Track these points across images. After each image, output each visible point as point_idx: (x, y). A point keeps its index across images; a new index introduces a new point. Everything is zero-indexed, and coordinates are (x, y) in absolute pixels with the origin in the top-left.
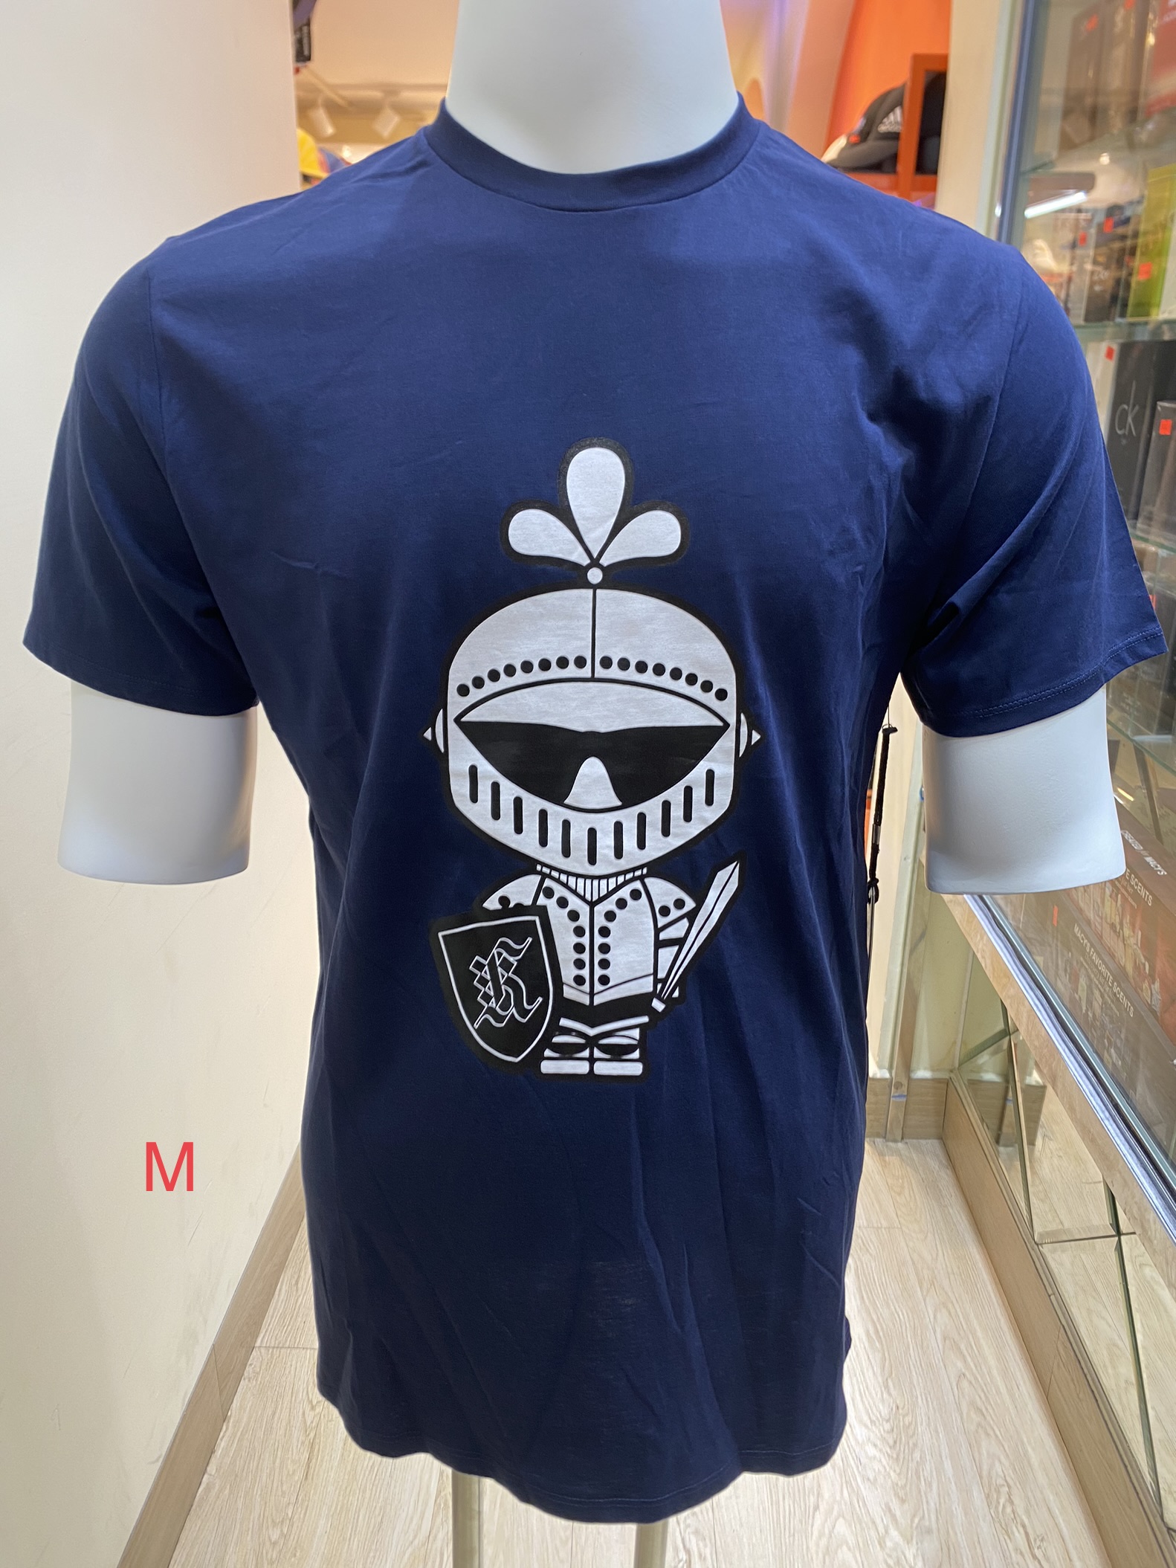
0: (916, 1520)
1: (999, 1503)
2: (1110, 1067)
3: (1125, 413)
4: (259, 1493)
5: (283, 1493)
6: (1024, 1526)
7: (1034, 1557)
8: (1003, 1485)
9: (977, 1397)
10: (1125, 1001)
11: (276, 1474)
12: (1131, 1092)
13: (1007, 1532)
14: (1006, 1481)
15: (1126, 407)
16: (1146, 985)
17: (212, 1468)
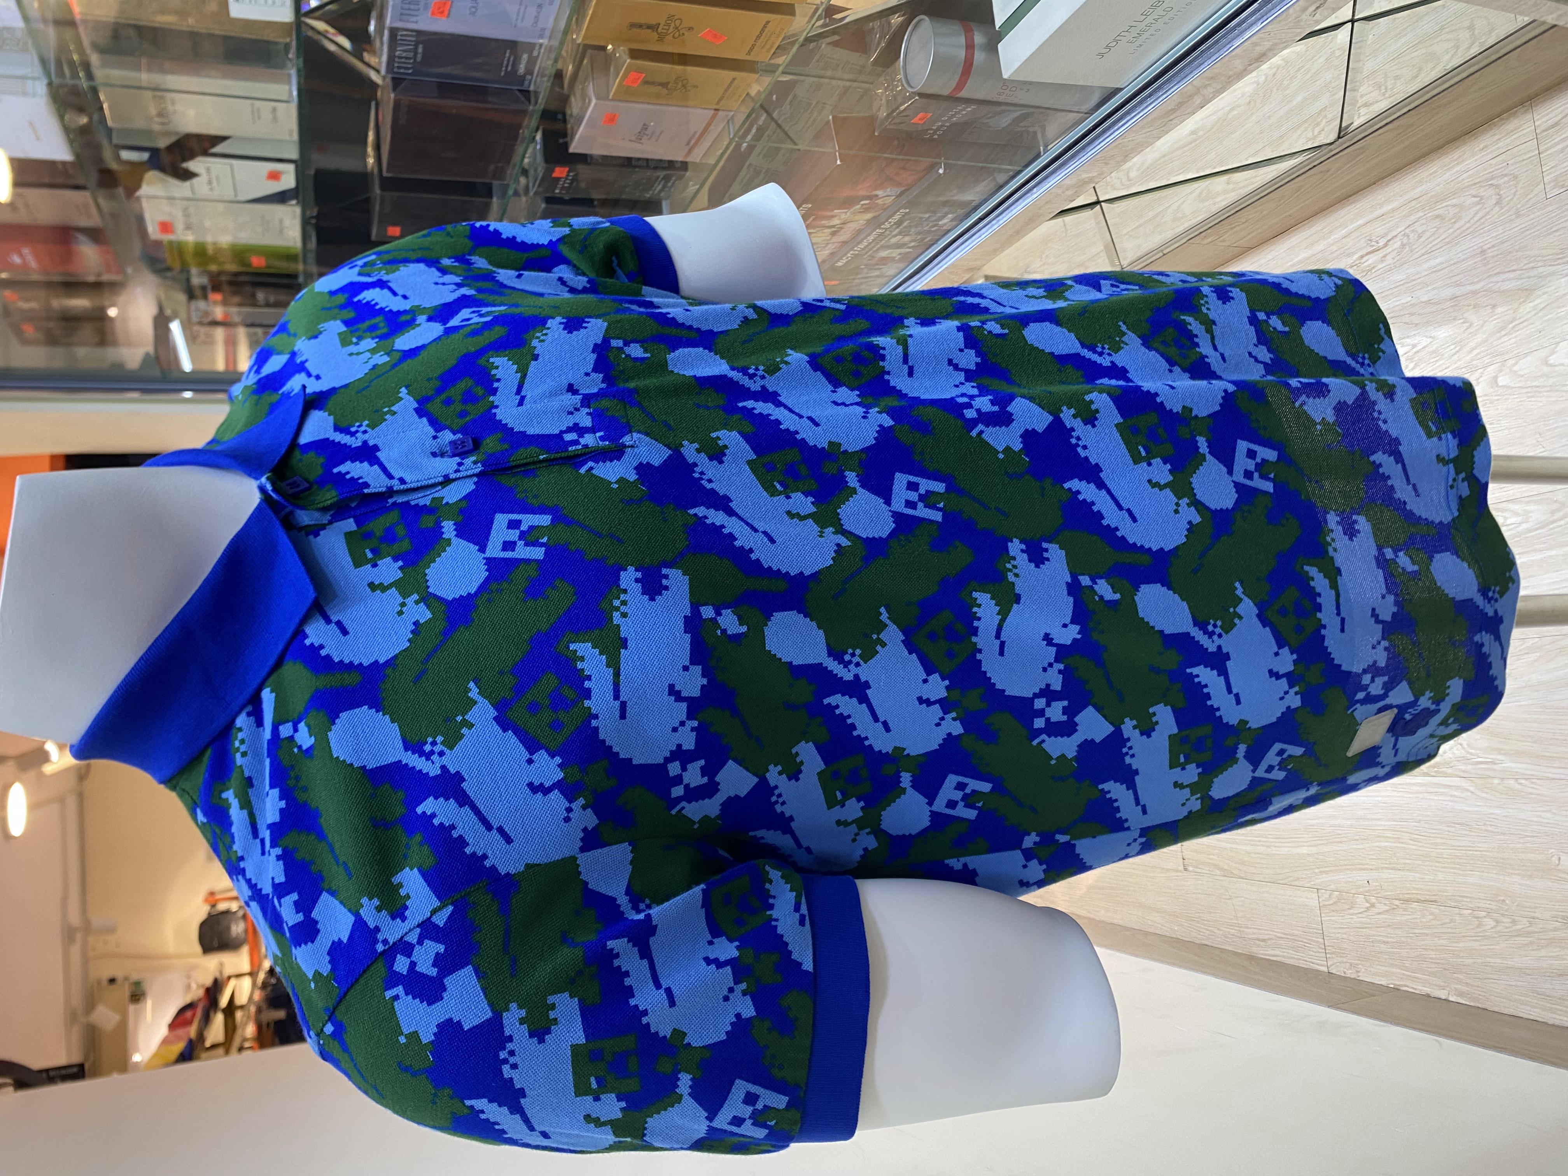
2: (954, 223)
4: (1456, 945)
5: (1452, 921)
6: (1362, 257)
7: (1386, 245)
10: (897, 217)
11: (1436, 931)
12: (974, 204)
16: (880, 202)
17: (1443, 995)
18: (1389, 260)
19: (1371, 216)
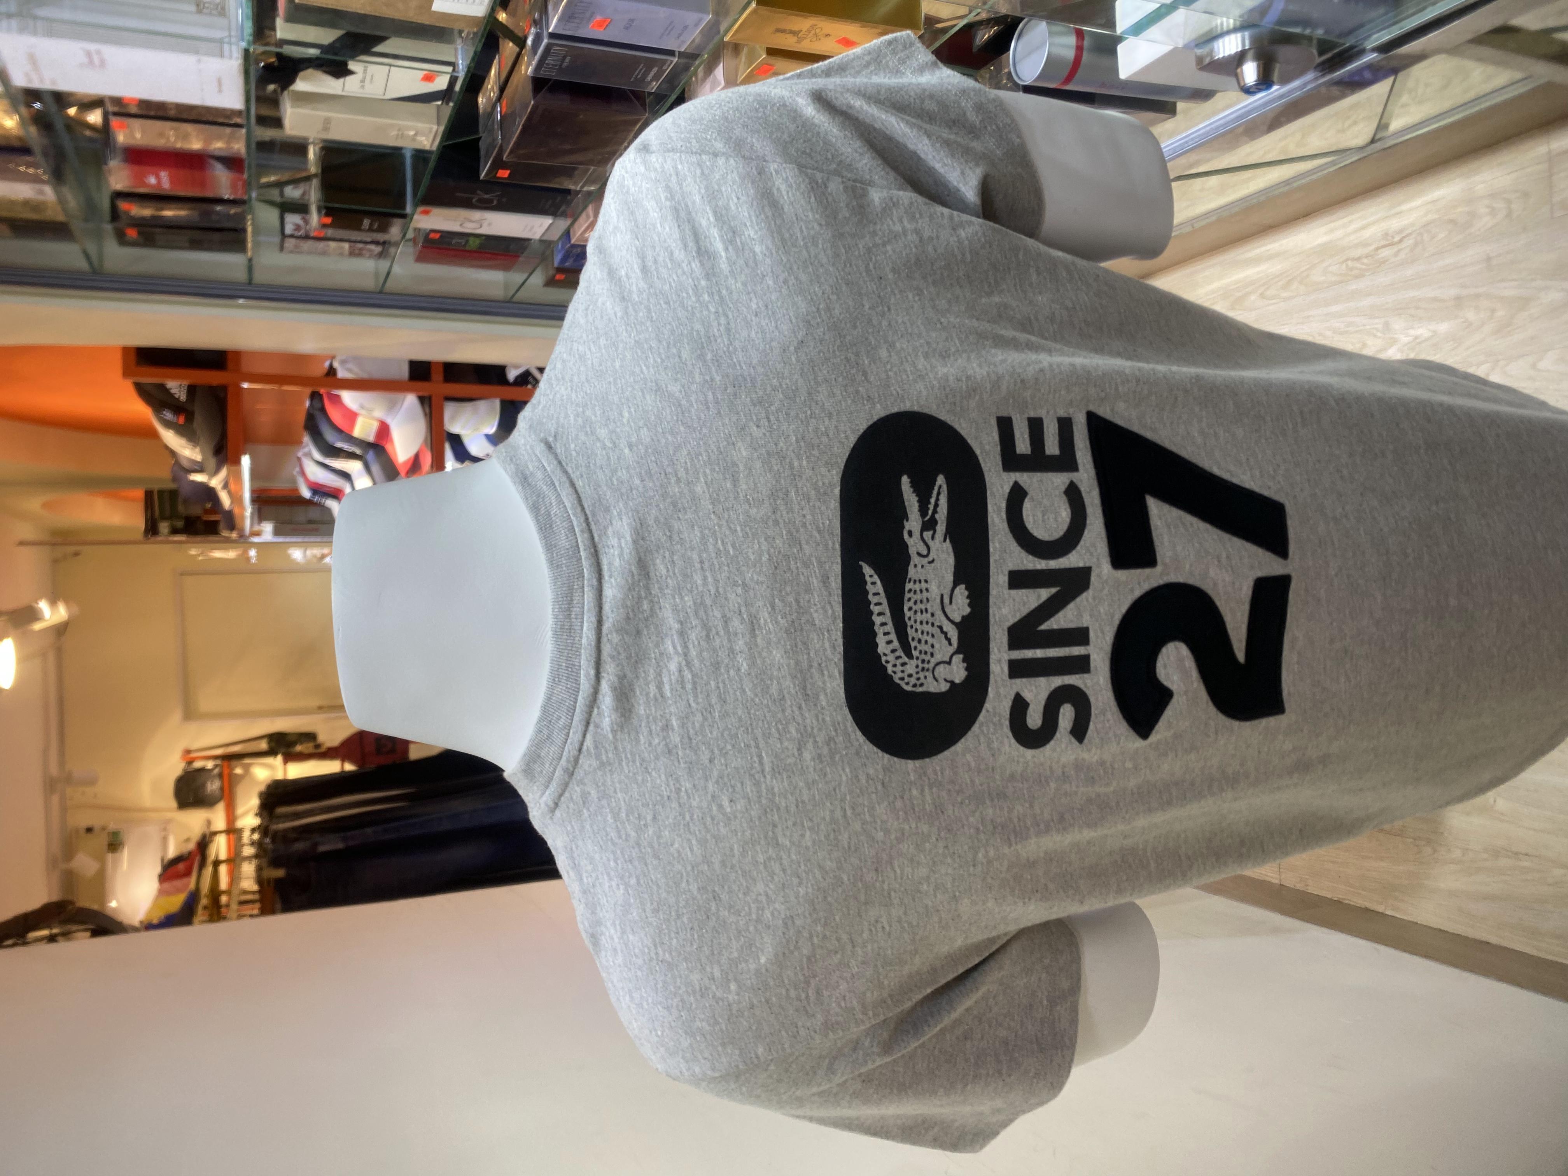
0: (1379, 334)
1: (1360, 269)
3: (480, 201)
6: (1377, 249)
7: (1401, 241)
8: (1347, 265)
9: (1280, 283)
13: (1384, 262)
14: (1343, 262)
15: (474, 200)
17: (1380, 909)
18: (1402, 255)
19: (1393, 212)
